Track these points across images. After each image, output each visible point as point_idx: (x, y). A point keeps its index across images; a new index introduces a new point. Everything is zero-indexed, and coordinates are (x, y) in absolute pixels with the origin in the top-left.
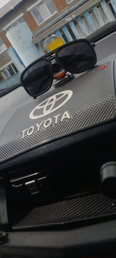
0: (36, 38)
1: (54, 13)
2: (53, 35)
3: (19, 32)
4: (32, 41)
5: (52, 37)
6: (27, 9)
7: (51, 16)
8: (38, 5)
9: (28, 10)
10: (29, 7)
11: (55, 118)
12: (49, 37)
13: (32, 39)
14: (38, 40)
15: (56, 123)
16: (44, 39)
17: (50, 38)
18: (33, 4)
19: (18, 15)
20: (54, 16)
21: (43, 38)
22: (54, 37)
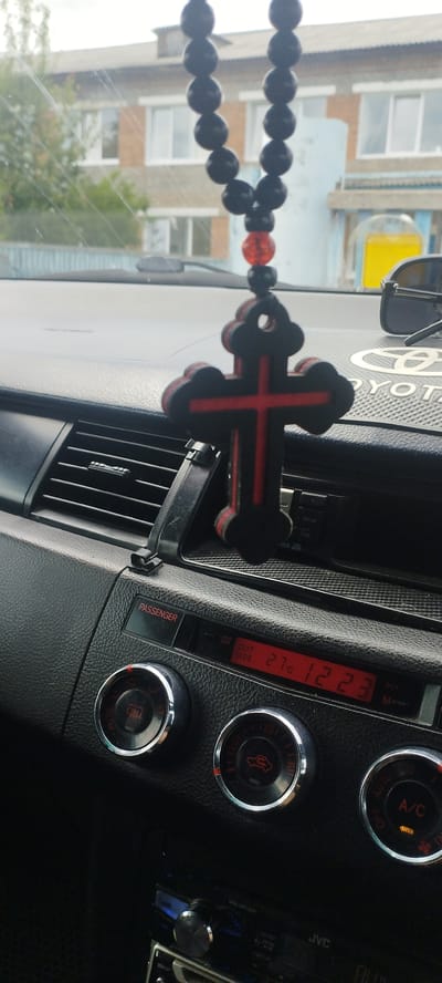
0: (348, 192)
1: (428, 150)
2: (406, 218)
3: (311, 141)
4: (330, 194)
5: (398, 221)
6: (355, 81)
7: (416, 153)
8: (399, 96)
9: (358, 88)
10: (365, 80)
11: (427, 389)
12: (390, 216)
13: (331, 187)
14: (351, 202)
15: (426, 397)
16: (371, 212)
17: (389, 221)
18: (385, 80)
19: (316, 84)
20: (427, 160)
21: (367, 207)
22: (404, 223)
